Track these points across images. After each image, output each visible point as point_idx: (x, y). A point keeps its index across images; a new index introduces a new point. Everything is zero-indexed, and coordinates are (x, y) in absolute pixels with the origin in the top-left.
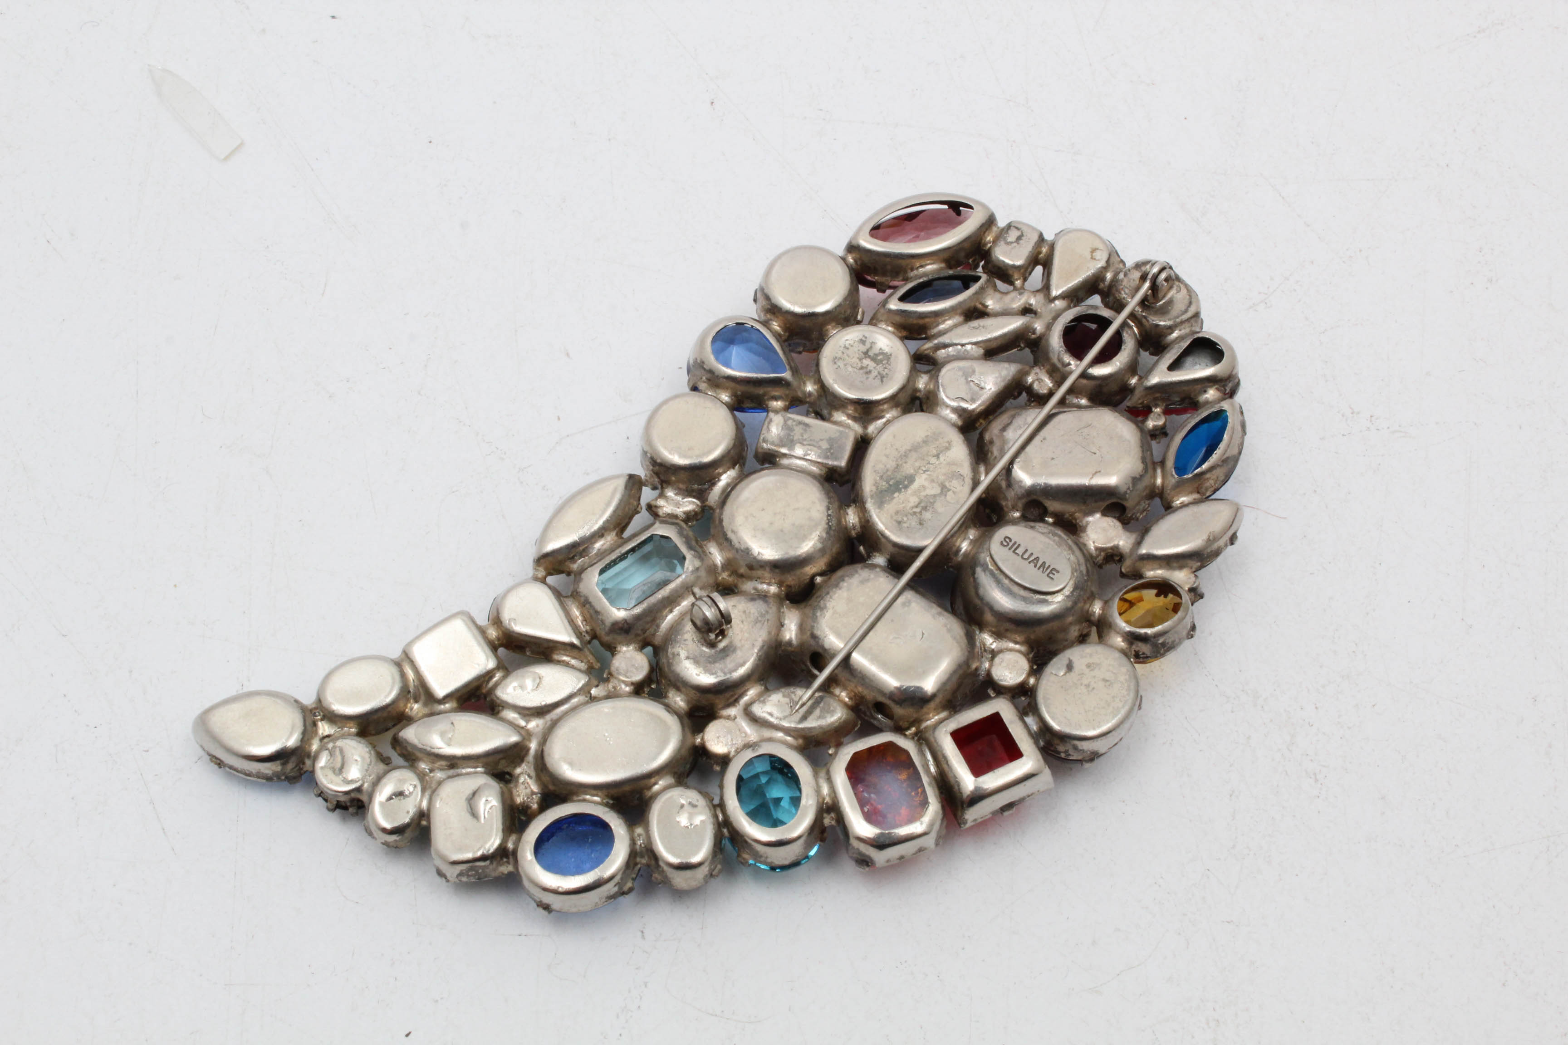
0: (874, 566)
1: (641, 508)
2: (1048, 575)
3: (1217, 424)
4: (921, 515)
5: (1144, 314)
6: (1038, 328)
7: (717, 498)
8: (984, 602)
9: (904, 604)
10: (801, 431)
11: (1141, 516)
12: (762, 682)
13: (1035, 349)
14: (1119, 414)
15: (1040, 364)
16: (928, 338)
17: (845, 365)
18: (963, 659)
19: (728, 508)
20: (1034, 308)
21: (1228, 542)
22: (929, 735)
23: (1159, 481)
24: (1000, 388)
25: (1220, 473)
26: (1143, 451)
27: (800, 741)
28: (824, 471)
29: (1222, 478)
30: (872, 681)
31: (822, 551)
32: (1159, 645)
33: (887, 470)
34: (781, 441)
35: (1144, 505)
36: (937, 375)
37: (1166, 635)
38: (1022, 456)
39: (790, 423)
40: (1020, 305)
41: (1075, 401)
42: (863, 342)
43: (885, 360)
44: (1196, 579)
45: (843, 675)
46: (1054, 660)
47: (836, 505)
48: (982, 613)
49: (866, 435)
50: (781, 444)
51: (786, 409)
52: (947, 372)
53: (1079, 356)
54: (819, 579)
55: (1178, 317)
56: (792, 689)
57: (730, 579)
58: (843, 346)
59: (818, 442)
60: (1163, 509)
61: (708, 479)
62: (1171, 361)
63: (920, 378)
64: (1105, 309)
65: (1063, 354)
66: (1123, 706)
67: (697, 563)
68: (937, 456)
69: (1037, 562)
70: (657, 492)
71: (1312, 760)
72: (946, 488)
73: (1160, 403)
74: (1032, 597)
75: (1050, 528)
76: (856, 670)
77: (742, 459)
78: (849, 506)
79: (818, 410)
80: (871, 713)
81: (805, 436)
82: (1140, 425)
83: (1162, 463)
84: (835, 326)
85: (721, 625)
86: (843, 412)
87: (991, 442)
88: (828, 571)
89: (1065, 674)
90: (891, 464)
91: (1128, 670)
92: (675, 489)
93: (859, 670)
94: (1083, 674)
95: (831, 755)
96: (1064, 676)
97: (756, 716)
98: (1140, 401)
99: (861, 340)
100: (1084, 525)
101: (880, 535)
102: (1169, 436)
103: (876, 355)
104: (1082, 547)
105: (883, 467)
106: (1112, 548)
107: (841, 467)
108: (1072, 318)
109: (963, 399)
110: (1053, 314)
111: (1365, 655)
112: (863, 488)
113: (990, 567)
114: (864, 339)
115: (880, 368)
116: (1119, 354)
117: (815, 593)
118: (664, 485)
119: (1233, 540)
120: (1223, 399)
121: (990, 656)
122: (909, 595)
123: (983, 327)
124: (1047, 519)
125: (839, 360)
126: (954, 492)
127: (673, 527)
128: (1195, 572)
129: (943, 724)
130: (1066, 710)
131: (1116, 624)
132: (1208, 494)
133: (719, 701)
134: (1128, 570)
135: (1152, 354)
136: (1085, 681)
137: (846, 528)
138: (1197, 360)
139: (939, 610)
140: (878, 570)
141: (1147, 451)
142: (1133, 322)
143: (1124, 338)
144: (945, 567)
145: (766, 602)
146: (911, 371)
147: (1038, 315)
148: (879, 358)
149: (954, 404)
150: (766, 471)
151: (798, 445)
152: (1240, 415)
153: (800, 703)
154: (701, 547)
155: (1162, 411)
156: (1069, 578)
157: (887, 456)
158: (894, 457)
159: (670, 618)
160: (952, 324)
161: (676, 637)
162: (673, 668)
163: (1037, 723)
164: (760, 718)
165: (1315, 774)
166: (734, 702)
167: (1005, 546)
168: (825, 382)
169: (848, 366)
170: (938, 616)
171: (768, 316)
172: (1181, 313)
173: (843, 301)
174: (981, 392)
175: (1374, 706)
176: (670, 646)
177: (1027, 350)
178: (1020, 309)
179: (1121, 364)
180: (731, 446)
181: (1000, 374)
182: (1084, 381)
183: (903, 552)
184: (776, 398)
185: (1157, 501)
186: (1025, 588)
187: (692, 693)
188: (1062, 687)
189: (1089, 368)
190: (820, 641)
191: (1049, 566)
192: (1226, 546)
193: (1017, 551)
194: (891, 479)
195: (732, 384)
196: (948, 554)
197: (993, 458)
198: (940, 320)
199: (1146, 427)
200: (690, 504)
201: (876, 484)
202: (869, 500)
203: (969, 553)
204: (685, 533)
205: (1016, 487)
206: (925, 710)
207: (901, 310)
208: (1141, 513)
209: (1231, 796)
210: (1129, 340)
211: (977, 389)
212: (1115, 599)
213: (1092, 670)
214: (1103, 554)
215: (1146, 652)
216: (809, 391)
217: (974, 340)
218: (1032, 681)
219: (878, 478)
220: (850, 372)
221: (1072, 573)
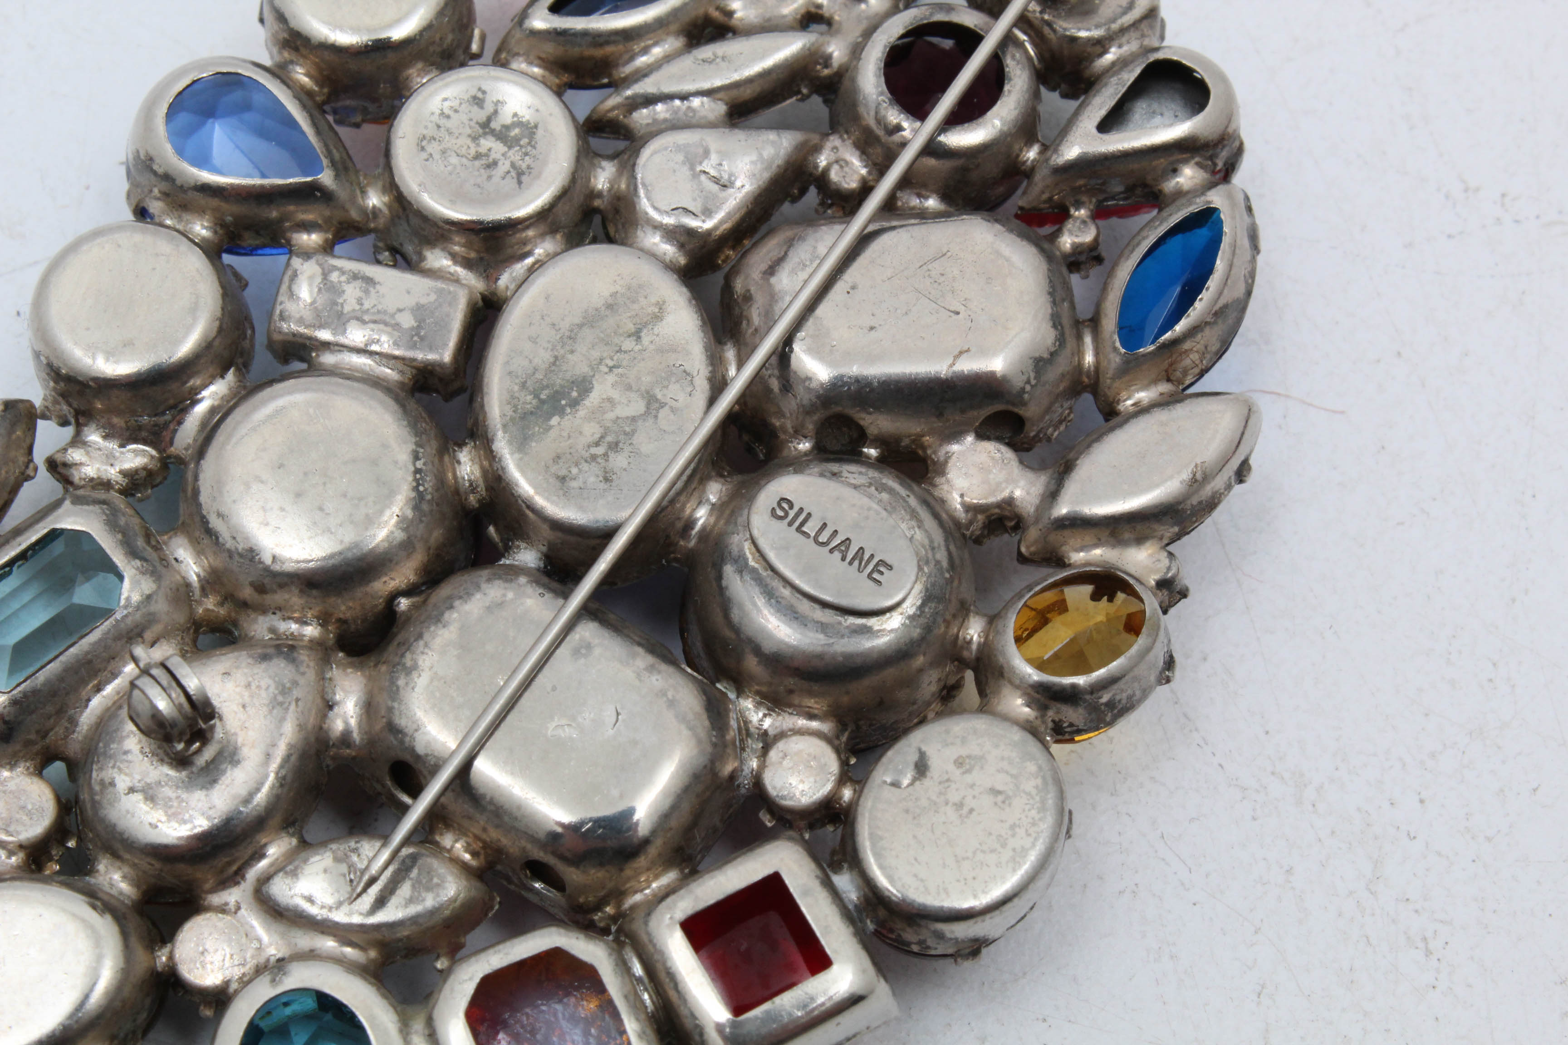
0: (515, 571)
1: (36, 469)
2: (870, 576)
3: (1202, 234)
4: (607, 461)
5: (1046, 17)
6: (836, 54)
7: (190, 441)
8: (742, 636)
9: (576, 652)
10: (358, 293)
11: (1056, 434)
12: (291, 830)
13: (833, 97)
14: (1003, 226)
15: (841, 129)
16: (616, 85)
17: (444, 152)
18: (703, 760)
19: (208, 466)
20: (826, 12)
21: (1233, 478)
22: (637, 926)
23: (1089, 358)
24: (760, 183)
25: (1210, 337)
26: (1054, 303)
27: (373, 954)
28: (409, 372)
29: (1215, 347)
30: (516, 818)
31: (407, 546)
32: (1103, 707)
33: (536, 370)
34: (318, 314)
35: (1060, 410)
36: (631, 163)
37: (1115, 687)
38: (810, 325)
39: (334, 277)
40: (796, 9)
41: (915, 202)
42: (478, 101)
43: (524, 137)
44: (1171, 561)
45: (458, 806)
46: (890, 753)
47: (433, 446)
48: (739, 659)
49: (494, 294)
50: (317, 324)
51: (328, 248)
52: (652, 155)
53: (919, 112)
54: (404, 603)
55: (1114, 20)
56: (352, 844)
57: (222, 612)
58: (438, 112)
59: (393, 316)
60: (1100, 418)
61: (171, 402)
62: (1103, 112)
63: (599, 170)
64: (969, 10)
65: (886, 108)
66: (1034, 845)
67: (148, 586)
68: (637, 335)
69: (848, 548)
70: (69, 431)
71: (1416, 911)
72: (657, 400)
73: (1084, 198)
74: (840, 623)
75: (873, 473)
76: (483, 796)
77: (242, 354)
78: (461, 445)
79: (396, 244)
80: (520, 878)
81: (367, 305)
82: (1046, 246)
83: (1094, 322)
84: (423, 70)
85: (192, 723)
86: (443, 249)
87: (748, 298)
88: (423, 584)
89: (911, 784)
90: (543, 357)
91: (1040, 768)
92: (104, 427)
93: (488, 797)
94: (948, 780)
95: (441, 971)
96: (911, 787)
97: (279, 905)
98: (1045, 196)
99: (475, 98)
100: (942, 459)
101: (524, 505)
102: (1107, 263)
103: (507, 128)
104: (938, 508)
105: (526, 363)
106: (998, 505)
107: (441, 365)
108: (901, 31)
109: (686, 211)
110: (864, 25)
111: (1513, 686)
112: (487, 408)
113: (752, 563)
114: (480, 95)
115: (515, 155)
116: (999, 102)
117: (396, 635)
118: (82, 420)
119: (1242, 473)
120: (1212, 185)
121: (761, 745)
122: (588, 631)
123: (723, 58)
124: (865, 450)
125: (429, 141)
126: (673, 410)
127: (97, 508)
128: (1168, 544)
129: (664, 904)
130: (916, 859)
131: (1012, 669)
132: (1187, 382)
133: (205, 875)
134: (1033, 549)
135: (1065, 96)
136: (954, 796)
137: (457, 492)
138: (1155, 106)
139: (650, 659)
140: (523, 580)
141: (1063, 300)
142: (1025, 33)
143: (1007, 70)
144: (664, 561)
145: (293, 661)
146: (578, 159)
147: (835, 26)
148: (512, 134)
149: (669, 220)
150: (292, 381)
151: (353, 322)
152: (1245, 213)
153: (366, 878)
154: (157, 548)
155: (1089, 213)
156: (913, 578)
157: (534, 340)
158: (549, 342)
159: (97, 703)
160: (661, 55)
161: (107, 745)
162: (102, 813)
163: (858, 888)
164: (287, 909)
165: (1425, 939)
166: (234, 878)
167: (781, 518)
168: (403, 189)
169: (449, 153)
170: (647, 674)
171: (286, 55)
172: (1119, 10)
173: (436, 19)
174: (723, 194)
175: (1535, 790)
176: (95, 767)
177: (816, 100)
178: (799, 16)
179: (1002, 125)
180: (214, 333)
181: (761, 155)
182: (931, 162)
183: (572, 539)
184: (307, 227)
185: (1087, 398)
186: (825, 605)
187: (144, 863)
188: (907, 811)
189: (939, 135)
190: (407, 739)
191: (872, 556)
192: (1229, 487)
193: (805, 529)
194: (543, 388)
195: (215, 202)
196: (668, 537)
197: (750, 331)
198: (636, 48)
199: (1059, 249)
200: (136, 456)
201: (512, 400)
202: (500, 434)
203: (711, 531)
204: (122, 521)
205: (800, 390)
206: (628, 872)
207: (555, 30)
208: (1056, 427)
209: (1259, 995)
210: (1018, 72)
211: (715, 188)
212: (1009, 615)
213: (968, 771)
214: (980, 517)
215: (1076, 722)
216: (374, 207)
217: (706, 85)
218: (847, 794)
219: (516, 388)
220: (455, 167)
221: (920, 568)
